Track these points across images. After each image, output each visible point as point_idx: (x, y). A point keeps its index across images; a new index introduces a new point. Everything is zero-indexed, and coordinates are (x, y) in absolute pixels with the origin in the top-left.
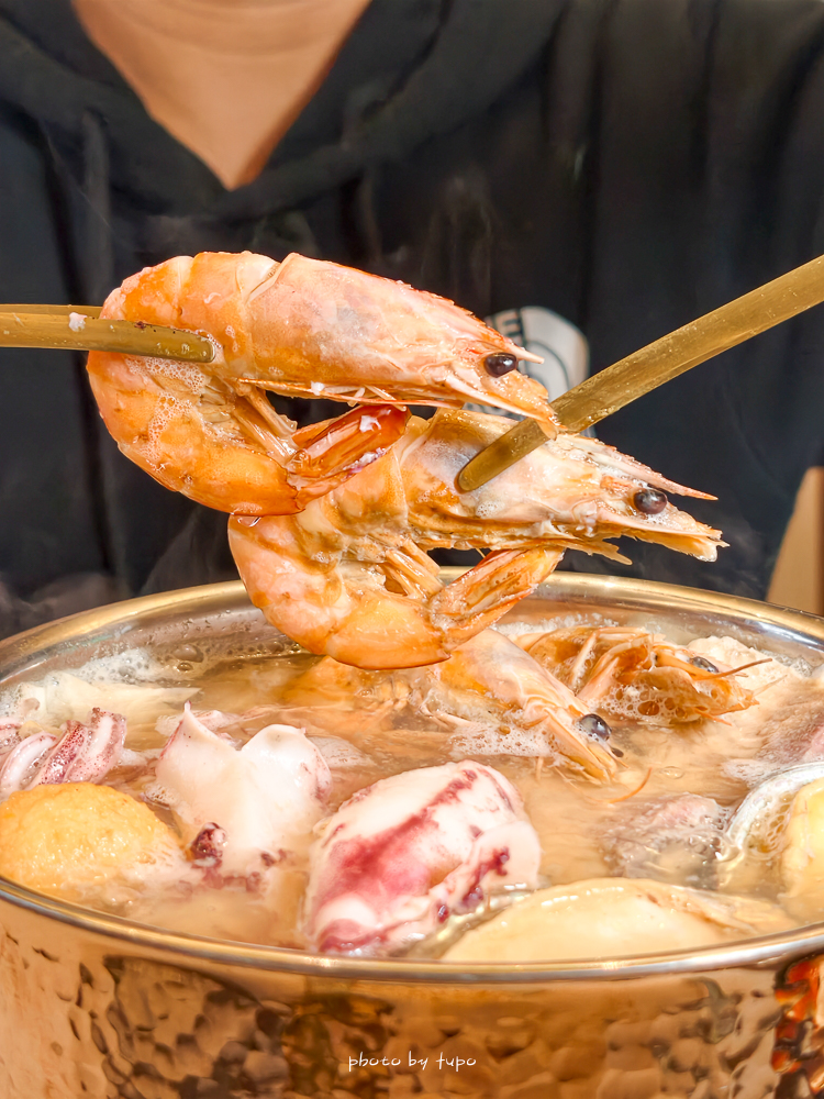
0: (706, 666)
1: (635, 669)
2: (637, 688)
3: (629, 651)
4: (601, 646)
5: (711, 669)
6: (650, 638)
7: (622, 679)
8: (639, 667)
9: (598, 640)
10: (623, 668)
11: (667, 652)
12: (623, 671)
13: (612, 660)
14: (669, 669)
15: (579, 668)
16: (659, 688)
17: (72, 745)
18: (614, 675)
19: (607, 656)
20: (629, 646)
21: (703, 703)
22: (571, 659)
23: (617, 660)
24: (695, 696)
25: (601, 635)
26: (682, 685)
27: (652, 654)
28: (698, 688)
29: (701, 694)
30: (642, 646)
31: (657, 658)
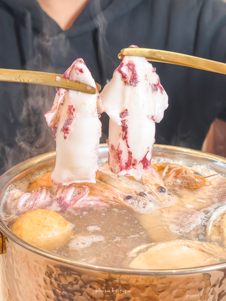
0: (198, 174)
1: (179, 175)
2: (180, 180)
3: (178, 170)
4: (170, 168)
5: (200, 175)
6: (183, 167)
7: (176, 177)
8: (180, 174)
9: (169, 167)
10: (176, 174)
11: (188, 171)
12: (176, 175)
13: (173, 172)
14: (189, 175)
15: (164, 174)
16: (186, 180)
17: (36, 196)
18: (174, 176)
19: (172, 171)
20: (178, 169)
21: (198, 184)
22: (162, 171)
23: (174, 172)
24: (195, 182)
25: (170, 165)
26: (192, 179)
27: (184, 171)
28: (197, 180)
29: (198, 182)
30: (181, 169)
31: (185, 172)
